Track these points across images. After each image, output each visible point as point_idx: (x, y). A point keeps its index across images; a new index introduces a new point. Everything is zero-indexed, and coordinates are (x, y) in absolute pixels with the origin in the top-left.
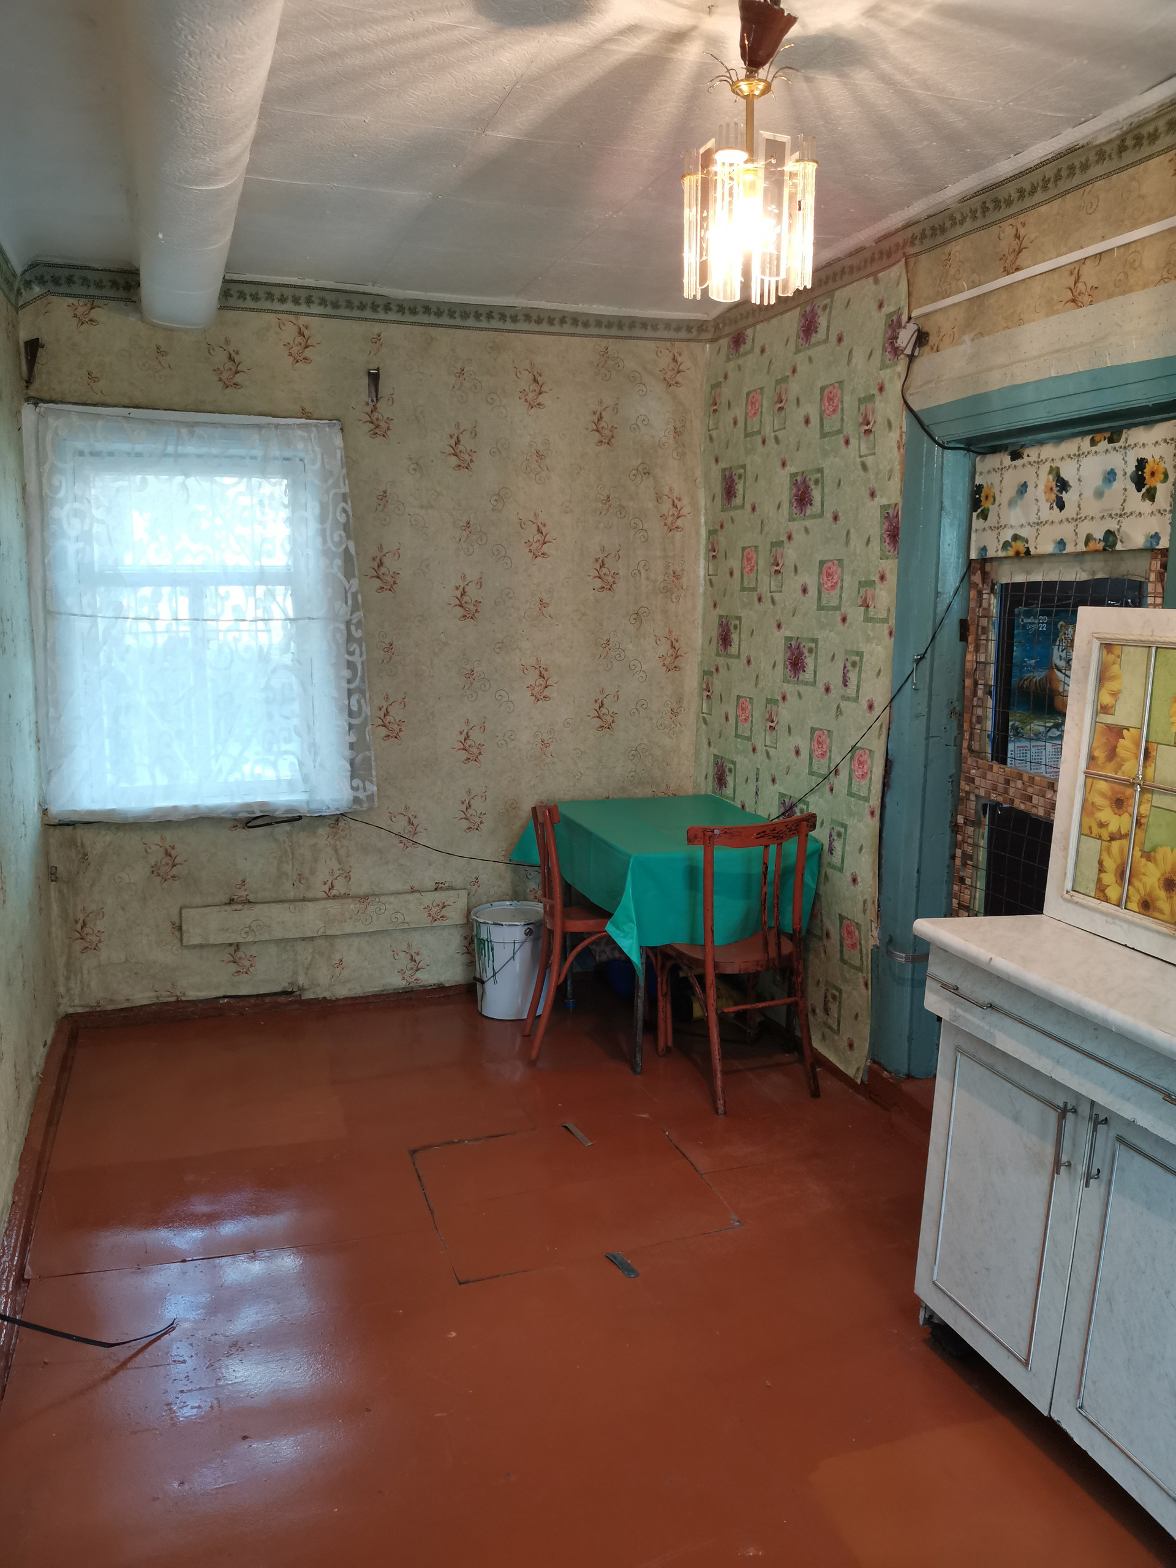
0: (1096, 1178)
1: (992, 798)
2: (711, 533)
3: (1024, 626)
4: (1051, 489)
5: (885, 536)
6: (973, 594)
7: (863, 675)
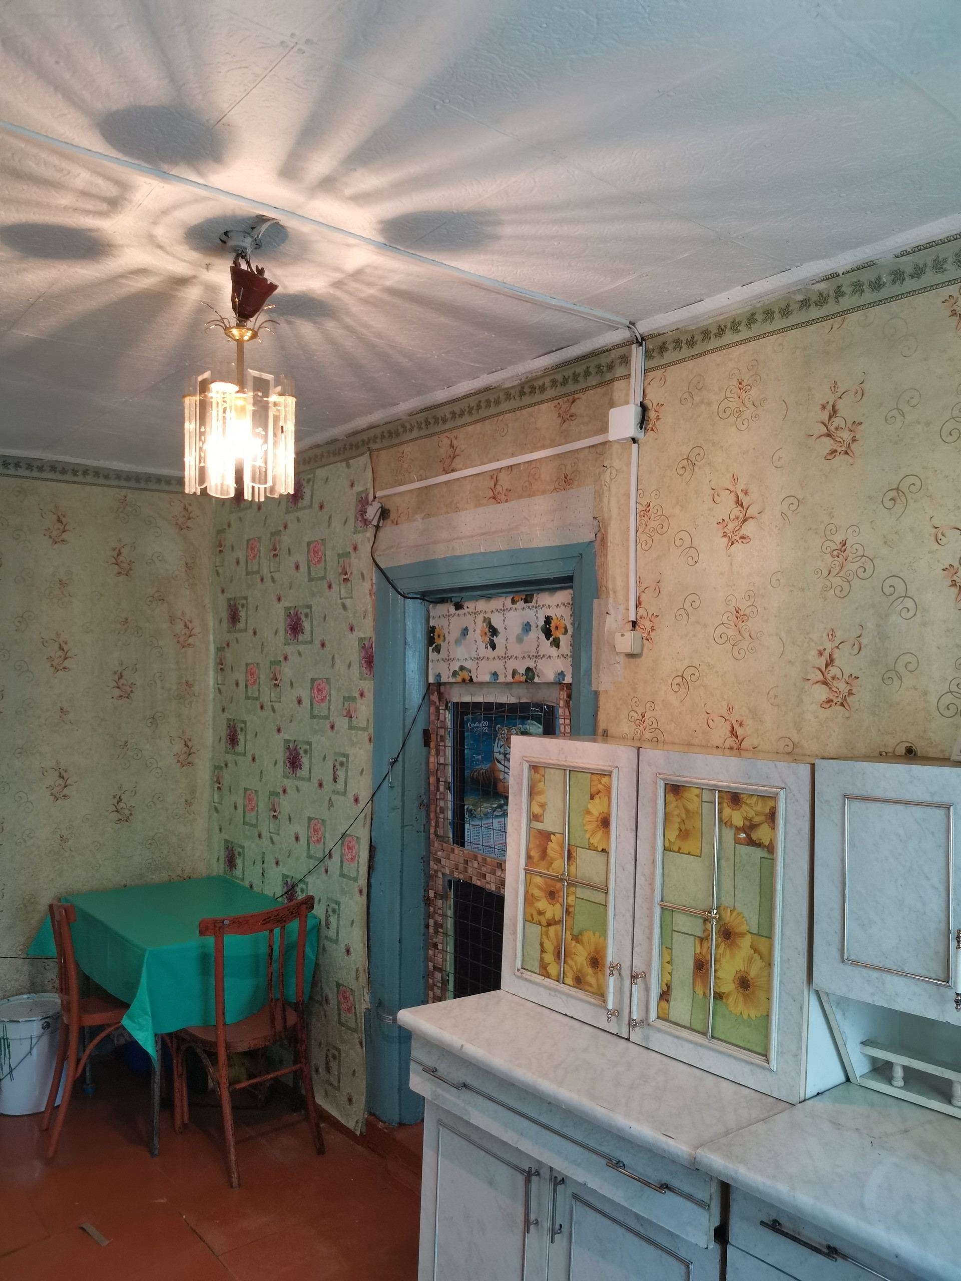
0: (559, 1233)
1: (455, 876)
2: (219, 649)
3: (472, 728)
4: (486, 633)
5: (363, 662)
6: (432, 709)
7: (349, 774)
